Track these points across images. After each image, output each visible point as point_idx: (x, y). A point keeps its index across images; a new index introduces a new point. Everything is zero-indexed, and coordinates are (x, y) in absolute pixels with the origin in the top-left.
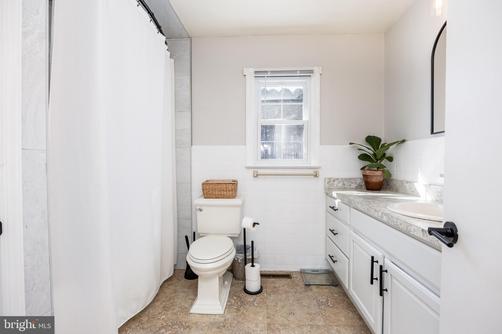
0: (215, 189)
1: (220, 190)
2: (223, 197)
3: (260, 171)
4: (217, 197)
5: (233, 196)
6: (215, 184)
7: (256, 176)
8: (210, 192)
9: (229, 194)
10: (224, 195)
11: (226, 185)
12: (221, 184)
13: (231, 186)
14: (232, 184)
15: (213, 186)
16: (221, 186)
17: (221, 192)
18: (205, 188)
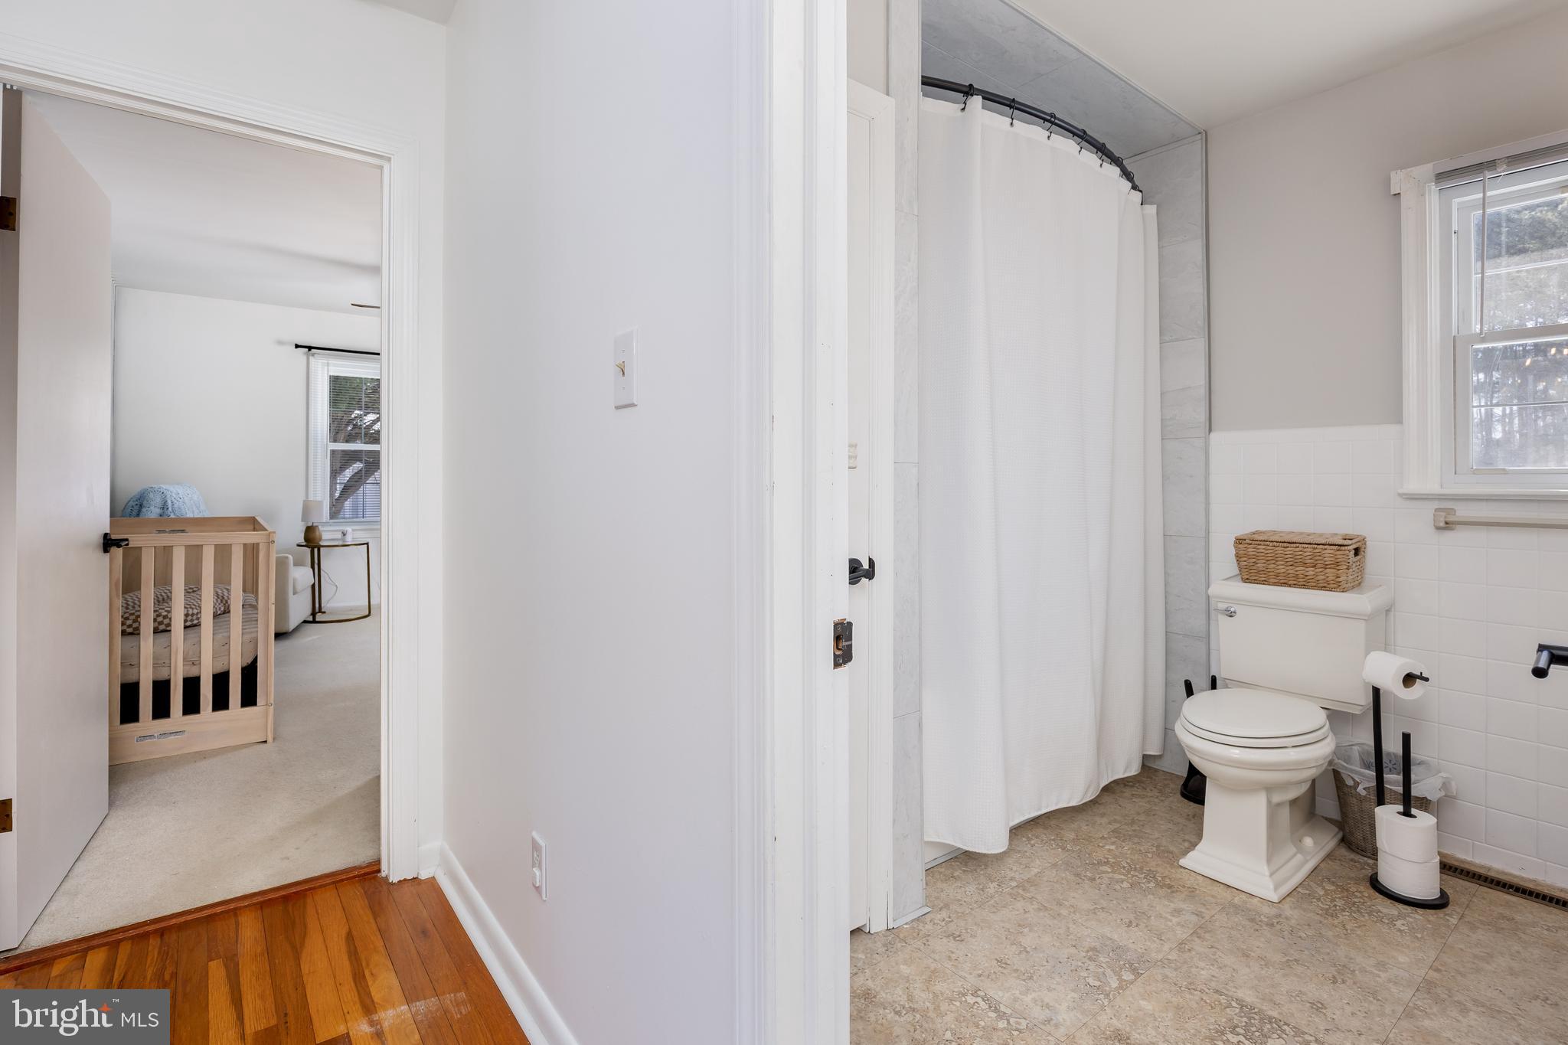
0: (1277, 559)
1: (1291, 563)
2: (1302, 583)
3: (1463, 512)
4: (1282, 581)
5: (1340, 584)
6: (1275, 544)
7: (1442, 524)
8: (1258, 565)
9: (1323, 576)
10: (1308, 577)
11: (1314, 549)
12: (1297, 545)
13: (1332, 551)
14: (1336, 545)
15: (1268, 547)
16: (1297, 549)
17: (1298, 569)
18: (1245, 552)
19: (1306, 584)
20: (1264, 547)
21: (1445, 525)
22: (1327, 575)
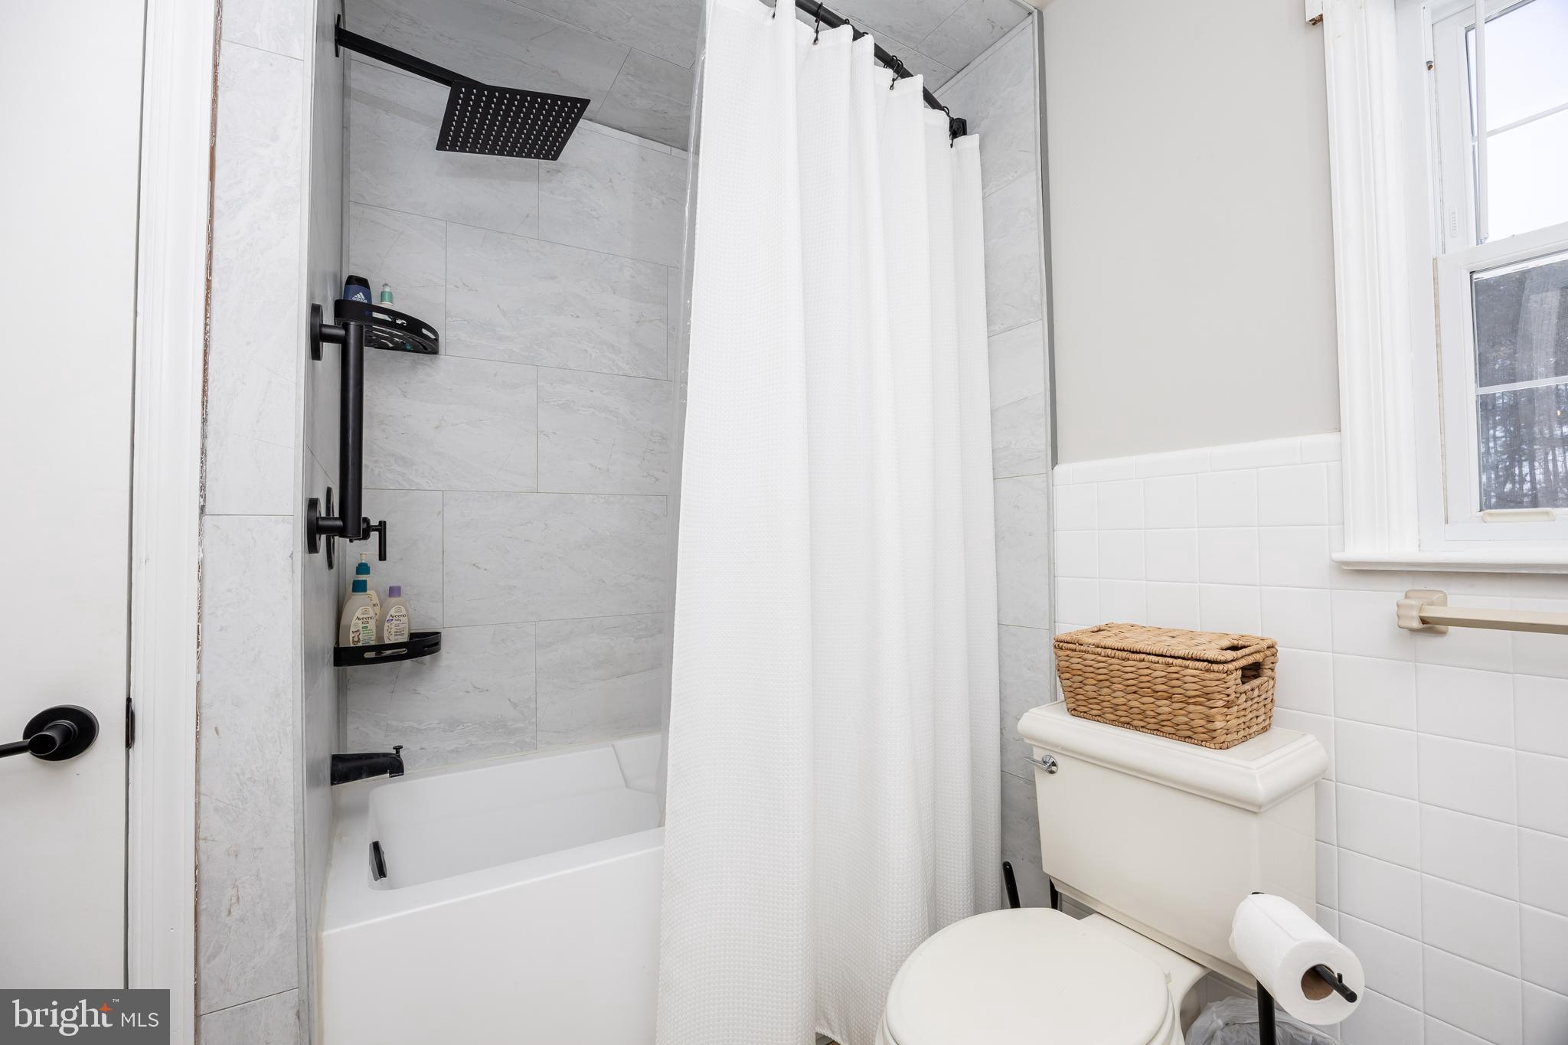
0: (1113, 680)
1: (1135, 689)
3: (1461, 601)
4: (1123, 719)
5: (1214, 734)
6: (1110, 652)
7: (1416, 624)
8: (1088, 688)
9: (1186, 716)
10: (1162, 717)
11: (1169, 665)
12: (1144, 656)
13: (1197, 672)
14: (1204, 661)
15: (1100, 658)
16: (1142, 665)
17: (1144, 700)
18: (1067, 664)
19: (1158, 727)
20: (1093, 657)
21: (1421, 626)
22: (1191, 716)
